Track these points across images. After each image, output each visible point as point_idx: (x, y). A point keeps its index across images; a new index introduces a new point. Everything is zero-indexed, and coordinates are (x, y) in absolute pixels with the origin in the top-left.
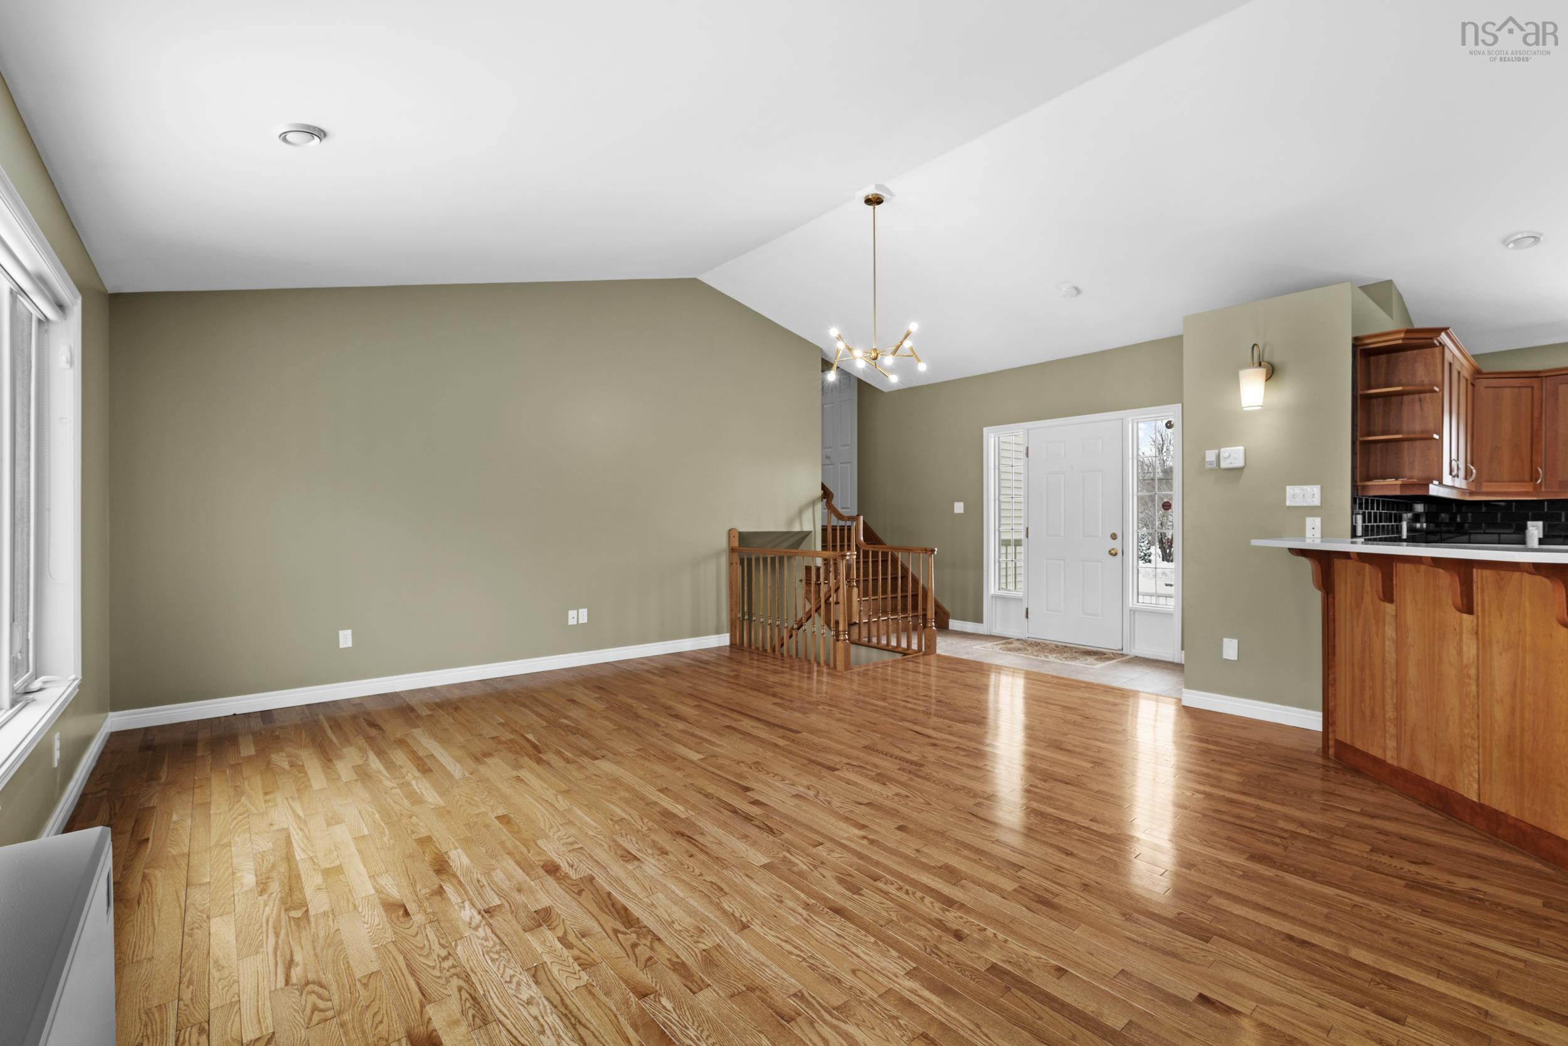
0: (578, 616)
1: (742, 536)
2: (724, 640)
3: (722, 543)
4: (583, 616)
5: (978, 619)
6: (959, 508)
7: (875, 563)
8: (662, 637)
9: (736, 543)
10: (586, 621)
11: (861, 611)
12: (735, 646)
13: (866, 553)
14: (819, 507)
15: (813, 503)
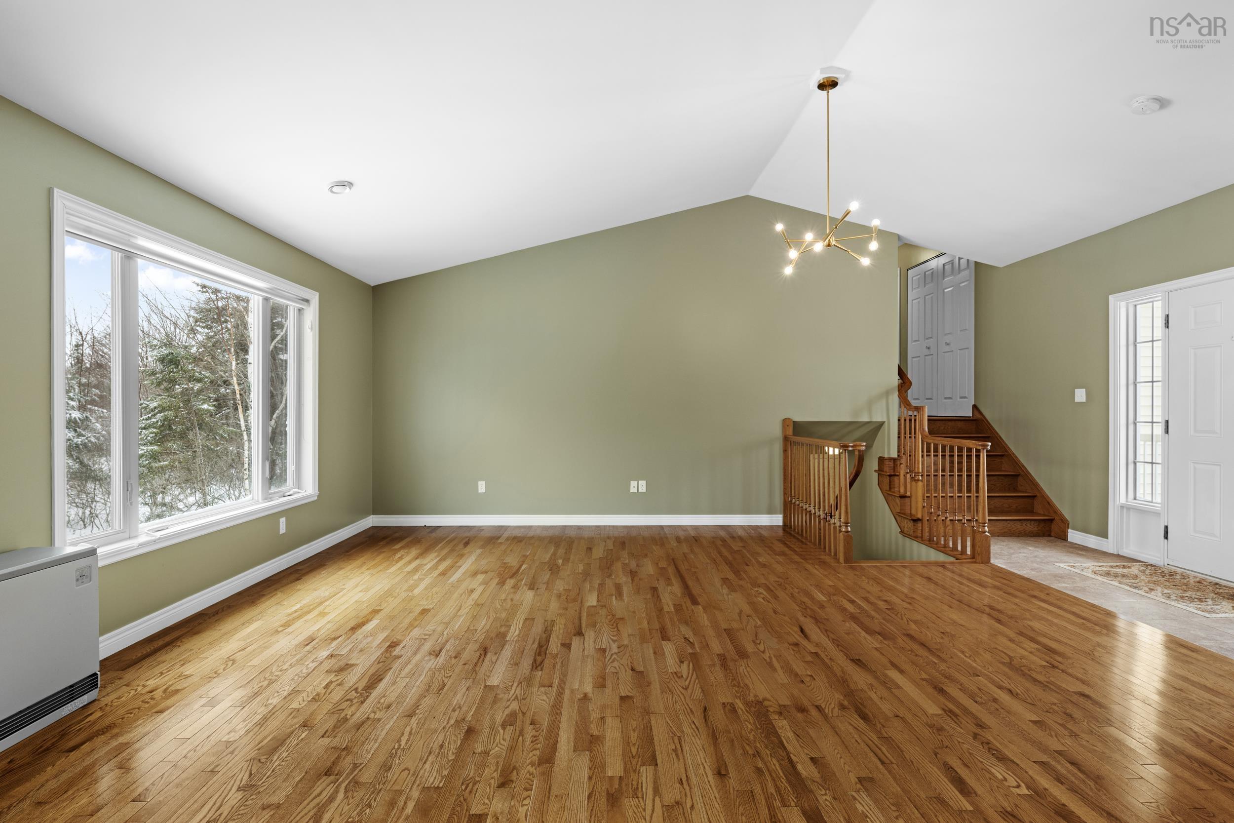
0: (638, 486)
1: (796, 424)
2: (777, 520)
3: (776, 431)
4: (643, 486)
5: (1103, 533)
6: (1080, 395)
7: (969, 457)
8: (713, 511)
9: (790, 431)
10: (644, 490)
11: (924, 507)
12: (786, 527)
13: (929, 445)
14: (895, 398)
15: (887, 393)
